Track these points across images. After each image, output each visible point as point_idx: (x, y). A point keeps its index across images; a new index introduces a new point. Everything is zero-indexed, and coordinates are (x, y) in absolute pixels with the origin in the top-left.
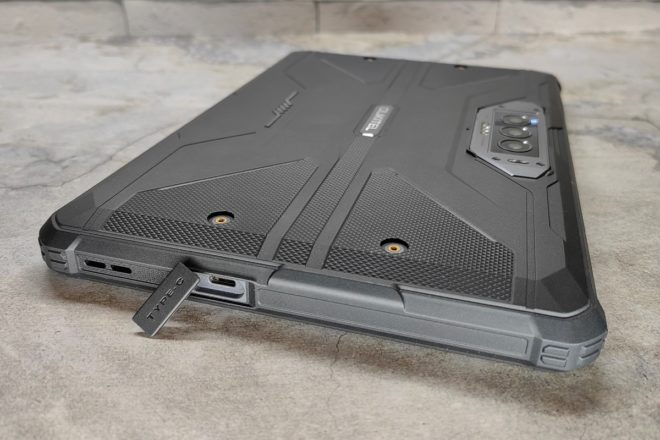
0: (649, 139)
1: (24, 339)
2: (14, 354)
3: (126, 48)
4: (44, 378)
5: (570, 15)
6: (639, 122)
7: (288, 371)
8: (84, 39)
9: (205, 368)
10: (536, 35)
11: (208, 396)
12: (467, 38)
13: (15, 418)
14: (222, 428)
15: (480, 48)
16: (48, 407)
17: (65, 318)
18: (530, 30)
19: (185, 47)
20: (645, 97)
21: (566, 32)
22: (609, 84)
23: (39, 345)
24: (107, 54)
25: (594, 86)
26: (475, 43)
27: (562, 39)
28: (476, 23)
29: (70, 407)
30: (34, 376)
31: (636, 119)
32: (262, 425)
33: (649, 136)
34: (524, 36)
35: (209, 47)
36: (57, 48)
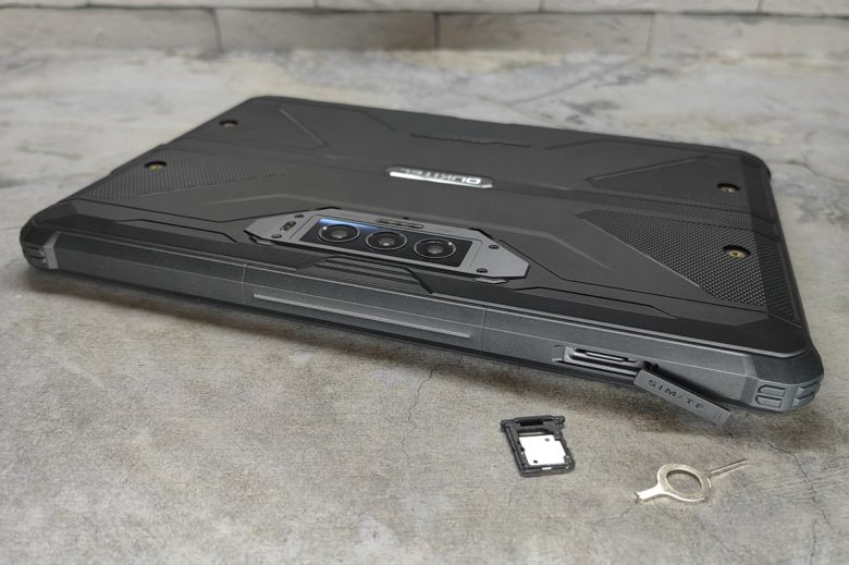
0: (800, 187)
1: (110, 371)
2: (100, 385)
3: (217, 65)
4: (130, 408)
5: (739, 33)
6: (793, 166)
7: (367, 411)
8: (171, 52)
9: (285, 404)
10: (696, 57)
11: (285, 430)
12: (612, 59)
13: (102, 443)
14: (298, 459)
15: (625, 72)
16: (133, 434)
17: (150, 353)
18: (690, 50)
19: (283, 65)
20: (809, 136)
21: (733, 54)
22: (770, 119)
23: (124, 377)
24: (196, 71)
25: (752, 121)
26: (621, 65)
27: (727, 62)
28: (625, 41)
29: (154, 435)
30: (120, 405)
31: (793, 162)
32: (337, 458)
33: (802, 183)
34: (682, 56)
35: (310, 65)
36: (141, 63)
